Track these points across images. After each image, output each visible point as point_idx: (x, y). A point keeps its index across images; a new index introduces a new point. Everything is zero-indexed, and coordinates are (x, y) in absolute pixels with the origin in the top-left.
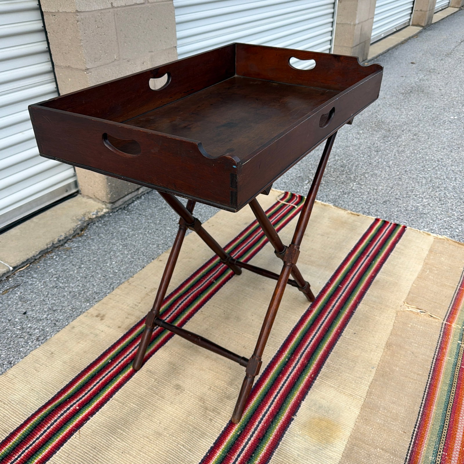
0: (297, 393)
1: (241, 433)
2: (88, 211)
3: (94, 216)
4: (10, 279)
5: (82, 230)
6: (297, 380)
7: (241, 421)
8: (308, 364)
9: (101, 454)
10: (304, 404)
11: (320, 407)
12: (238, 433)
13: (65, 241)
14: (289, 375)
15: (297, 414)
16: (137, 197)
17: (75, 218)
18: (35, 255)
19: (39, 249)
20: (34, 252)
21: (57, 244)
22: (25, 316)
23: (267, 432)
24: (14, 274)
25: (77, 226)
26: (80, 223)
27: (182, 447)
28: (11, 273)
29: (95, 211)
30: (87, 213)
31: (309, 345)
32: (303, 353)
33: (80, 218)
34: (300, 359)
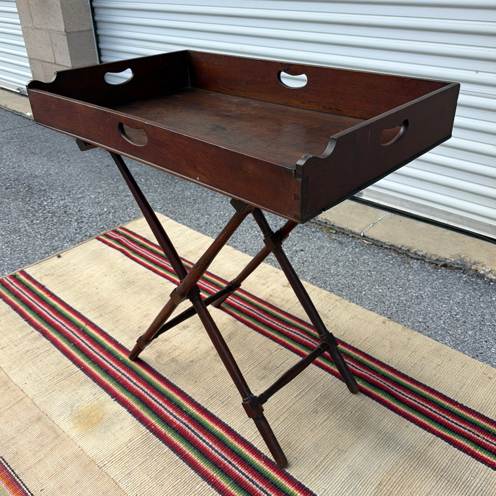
0: (138, 407)
1: (120, 360)
2: (486, 263)
3: (482, 272)
4: (351, 239)
5: (445, 266)
6: (154, 412)
7: (131, 361)
8: (171, 427)
12: (121, 358)
13: (419, 258)
14: (163, 407)
15: (116, 402)
18: (386, 244)
19: (393, 242)
20: (387, 240)
21: (412, 253)
22: (299, 251)
23: (111, 377)
24: (358, 240)
25: (446, 259)
26: (453, 260)
28: (359, 237)
29: (490, 270)
30: (481, 264)
31: (198, 436)
32: (187, 426)
33: (468, 260)
34: (180, 421)
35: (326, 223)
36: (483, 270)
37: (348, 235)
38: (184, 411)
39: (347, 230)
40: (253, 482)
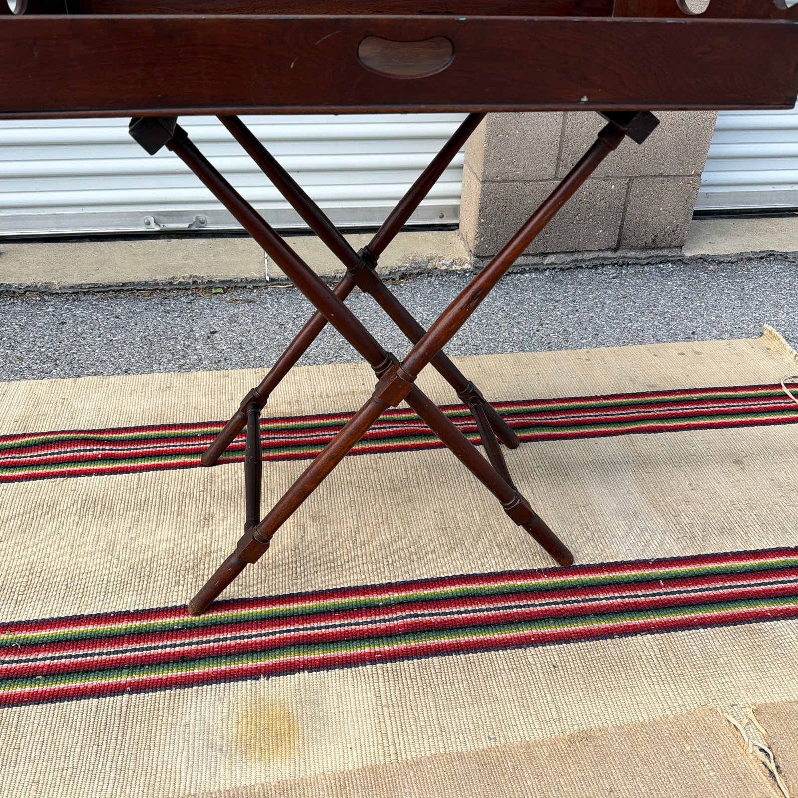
0: (317, 654)
1: (177, 630)
2: (441, 255)
3: (444, 268)
4: (255, 291)
5: (404, 276)
6: (348, 641)
7: (202, 617)
8: (400, 635)
9: (43, 517)
10: (304, 676)
11: (315, 702)
12: (175, 627)
14: (350, 625)
15: (274, 679)
16: (535, 267)
17: (411, 257)
22: (210, 335)
23: (205, 658)
24: (266, 289)
25: (399, 267)
27: (105, 582)
28: (264, 284)
29: (451, 261)
30: (436, 259)
31: (446, 614)
32: (417, 616)
33: (421, 260)
34: (398, 619)
35: (194, 282)
36: (443, 264)
37: (246, 287)
38: (382, 606)
39: (239, 281)
40: (569, 602)
